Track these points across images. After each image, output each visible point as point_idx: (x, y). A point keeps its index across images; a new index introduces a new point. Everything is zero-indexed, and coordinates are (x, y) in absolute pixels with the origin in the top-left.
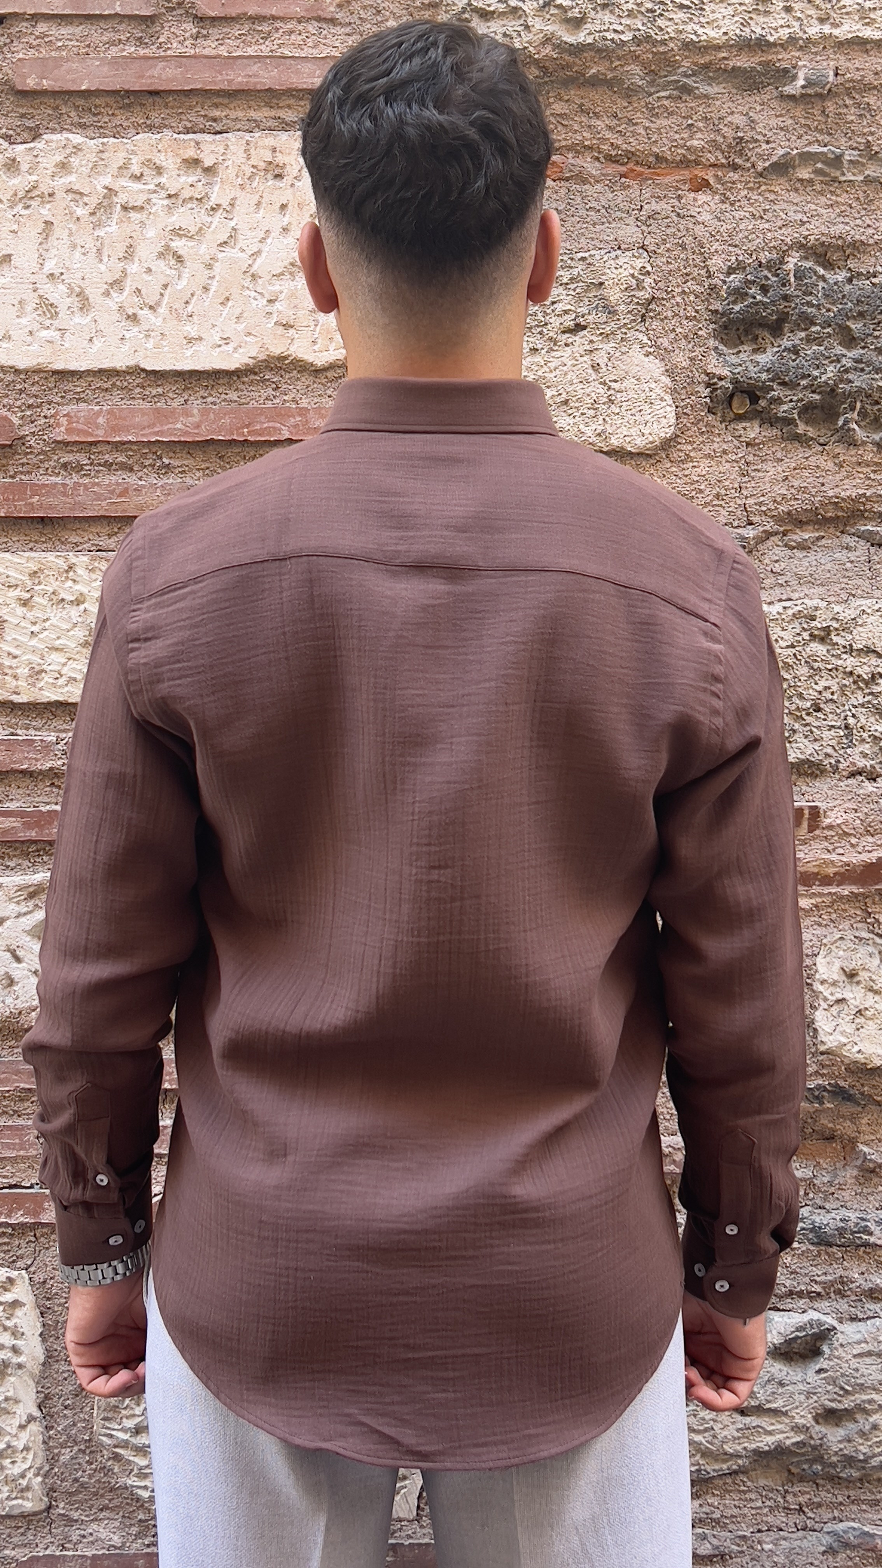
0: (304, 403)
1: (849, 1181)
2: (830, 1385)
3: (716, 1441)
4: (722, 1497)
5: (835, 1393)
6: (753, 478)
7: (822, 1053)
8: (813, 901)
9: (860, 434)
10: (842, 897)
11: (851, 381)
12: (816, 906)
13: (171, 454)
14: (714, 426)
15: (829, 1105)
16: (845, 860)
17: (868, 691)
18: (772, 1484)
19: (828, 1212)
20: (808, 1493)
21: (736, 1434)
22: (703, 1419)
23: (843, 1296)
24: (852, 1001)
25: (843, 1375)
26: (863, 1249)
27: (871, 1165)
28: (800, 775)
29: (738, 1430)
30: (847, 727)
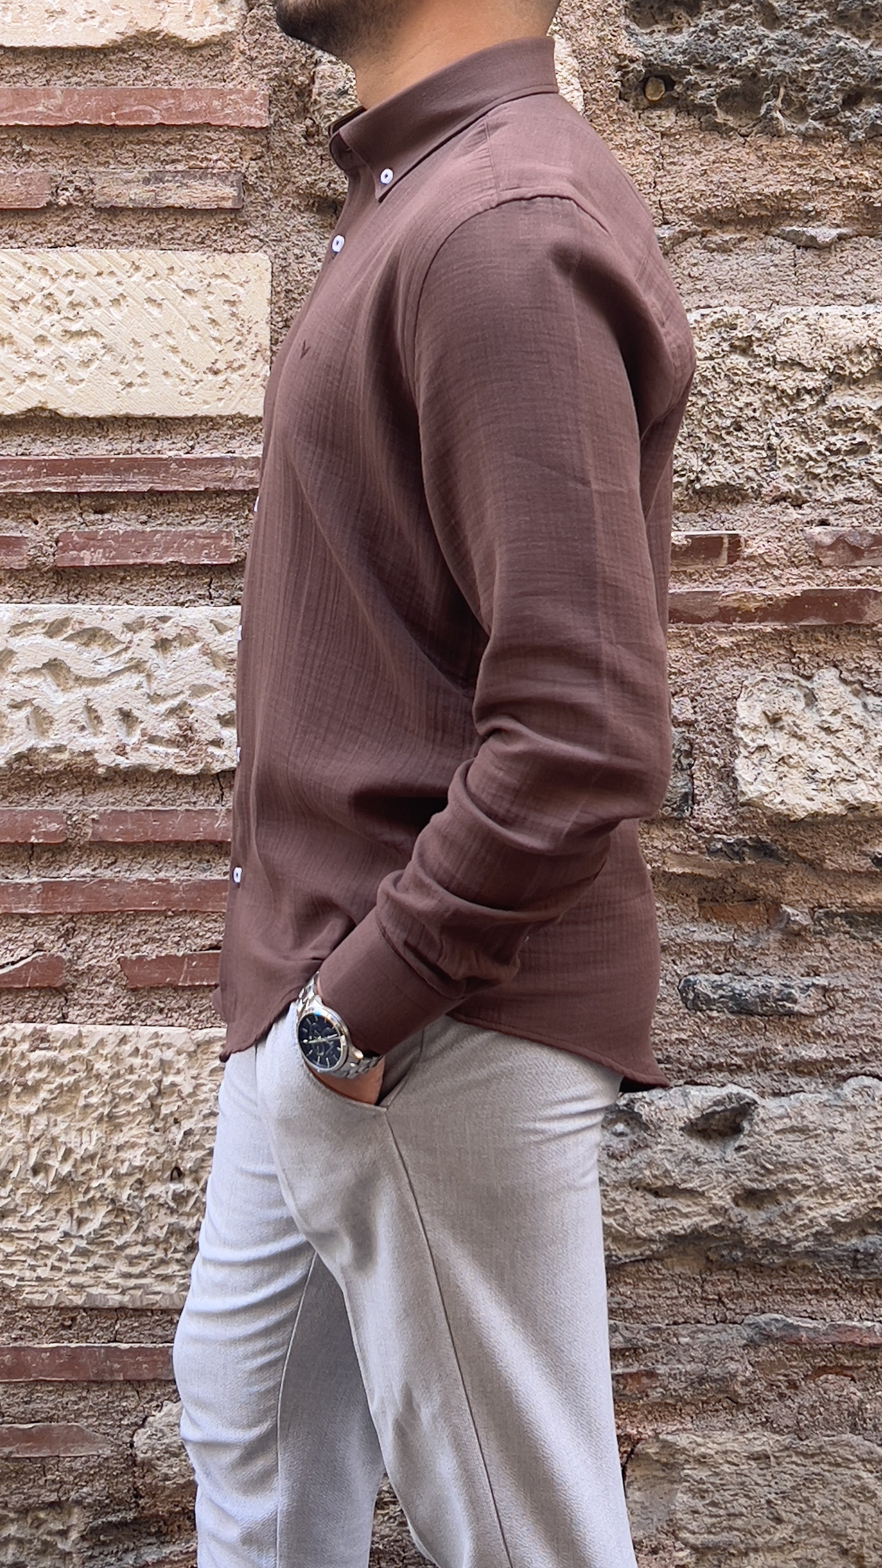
0: (177, 84)
1: (773, 945)
2: (750, 1163)
3: (627, 1224)
4: (635, 1286)
5: (757, 1172)
6: (669, 172)
7: (743, 805)
8: (733, 639)
9: (784, 123)
10: (764, 635)
11: (774, 65)
12: (737, 645)
13: (32, 140)
14: (626, 114)
15: (749, 862)
16: (767, 593)
17: (792, 408)
18: (689, 1273)
19: (750, 978)
20: (727, 1282)
21: (649, 1217)
22: (614, 1200)
23: (766, 1070)
24: (775, 748)
25: (764, 1152)
26: (786, 1018)
27: (796, 927)
28: (719, 501)
29: (651, 1212)
30: (770, 447)
